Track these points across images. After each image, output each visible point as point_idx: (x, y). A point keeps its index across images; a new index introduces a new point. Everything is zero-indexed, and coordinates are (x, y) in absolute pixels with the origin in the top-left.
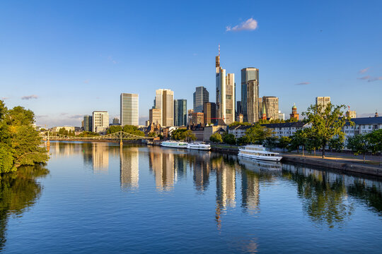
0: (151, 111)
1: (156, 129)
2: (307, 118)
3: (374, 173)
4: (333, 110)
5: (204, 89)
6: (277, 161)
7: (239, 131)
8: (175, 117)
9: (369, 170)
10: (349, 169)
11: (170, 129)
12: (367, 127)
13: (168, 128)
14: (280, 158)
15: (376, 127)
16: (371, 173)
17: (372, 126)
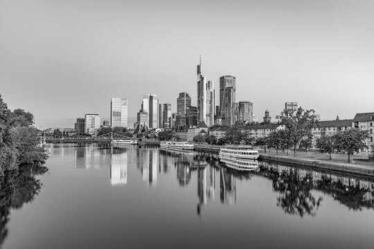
0: (139, 114)
1: (143, 131)
2: (280, 121)
3: (340, 169)
4: (303, 114)
5: (187, 95)
6: (254, 159)
7: (219, 132)
8: (160, 119)
9: (336, 166)
10: (318, 166)
11: (157, 130)
12: (332, 129)
13: (155, 129)
14: (257, 157)
15: (339, 129)
16: (337, 169)
17: (336, 128)
